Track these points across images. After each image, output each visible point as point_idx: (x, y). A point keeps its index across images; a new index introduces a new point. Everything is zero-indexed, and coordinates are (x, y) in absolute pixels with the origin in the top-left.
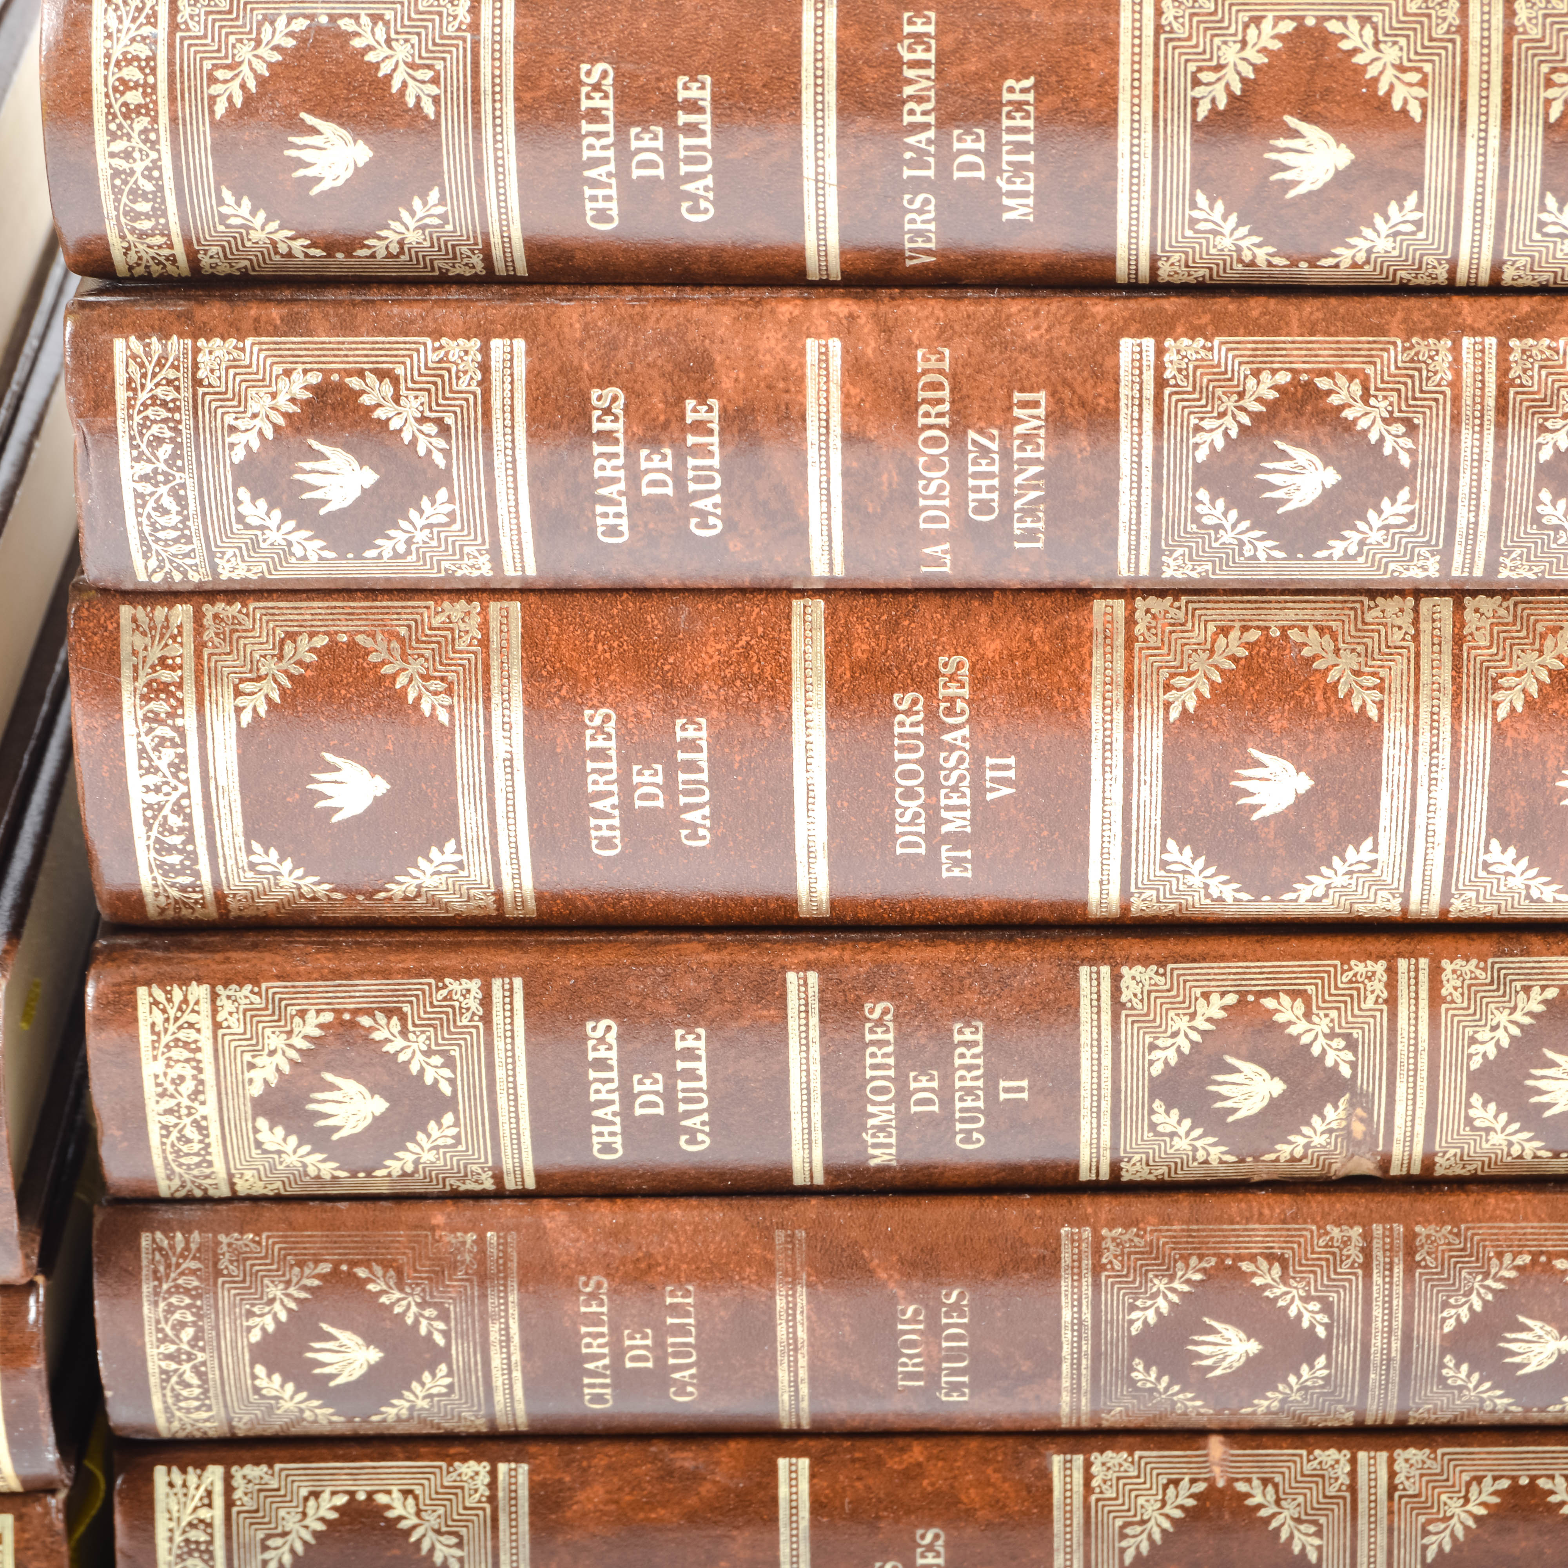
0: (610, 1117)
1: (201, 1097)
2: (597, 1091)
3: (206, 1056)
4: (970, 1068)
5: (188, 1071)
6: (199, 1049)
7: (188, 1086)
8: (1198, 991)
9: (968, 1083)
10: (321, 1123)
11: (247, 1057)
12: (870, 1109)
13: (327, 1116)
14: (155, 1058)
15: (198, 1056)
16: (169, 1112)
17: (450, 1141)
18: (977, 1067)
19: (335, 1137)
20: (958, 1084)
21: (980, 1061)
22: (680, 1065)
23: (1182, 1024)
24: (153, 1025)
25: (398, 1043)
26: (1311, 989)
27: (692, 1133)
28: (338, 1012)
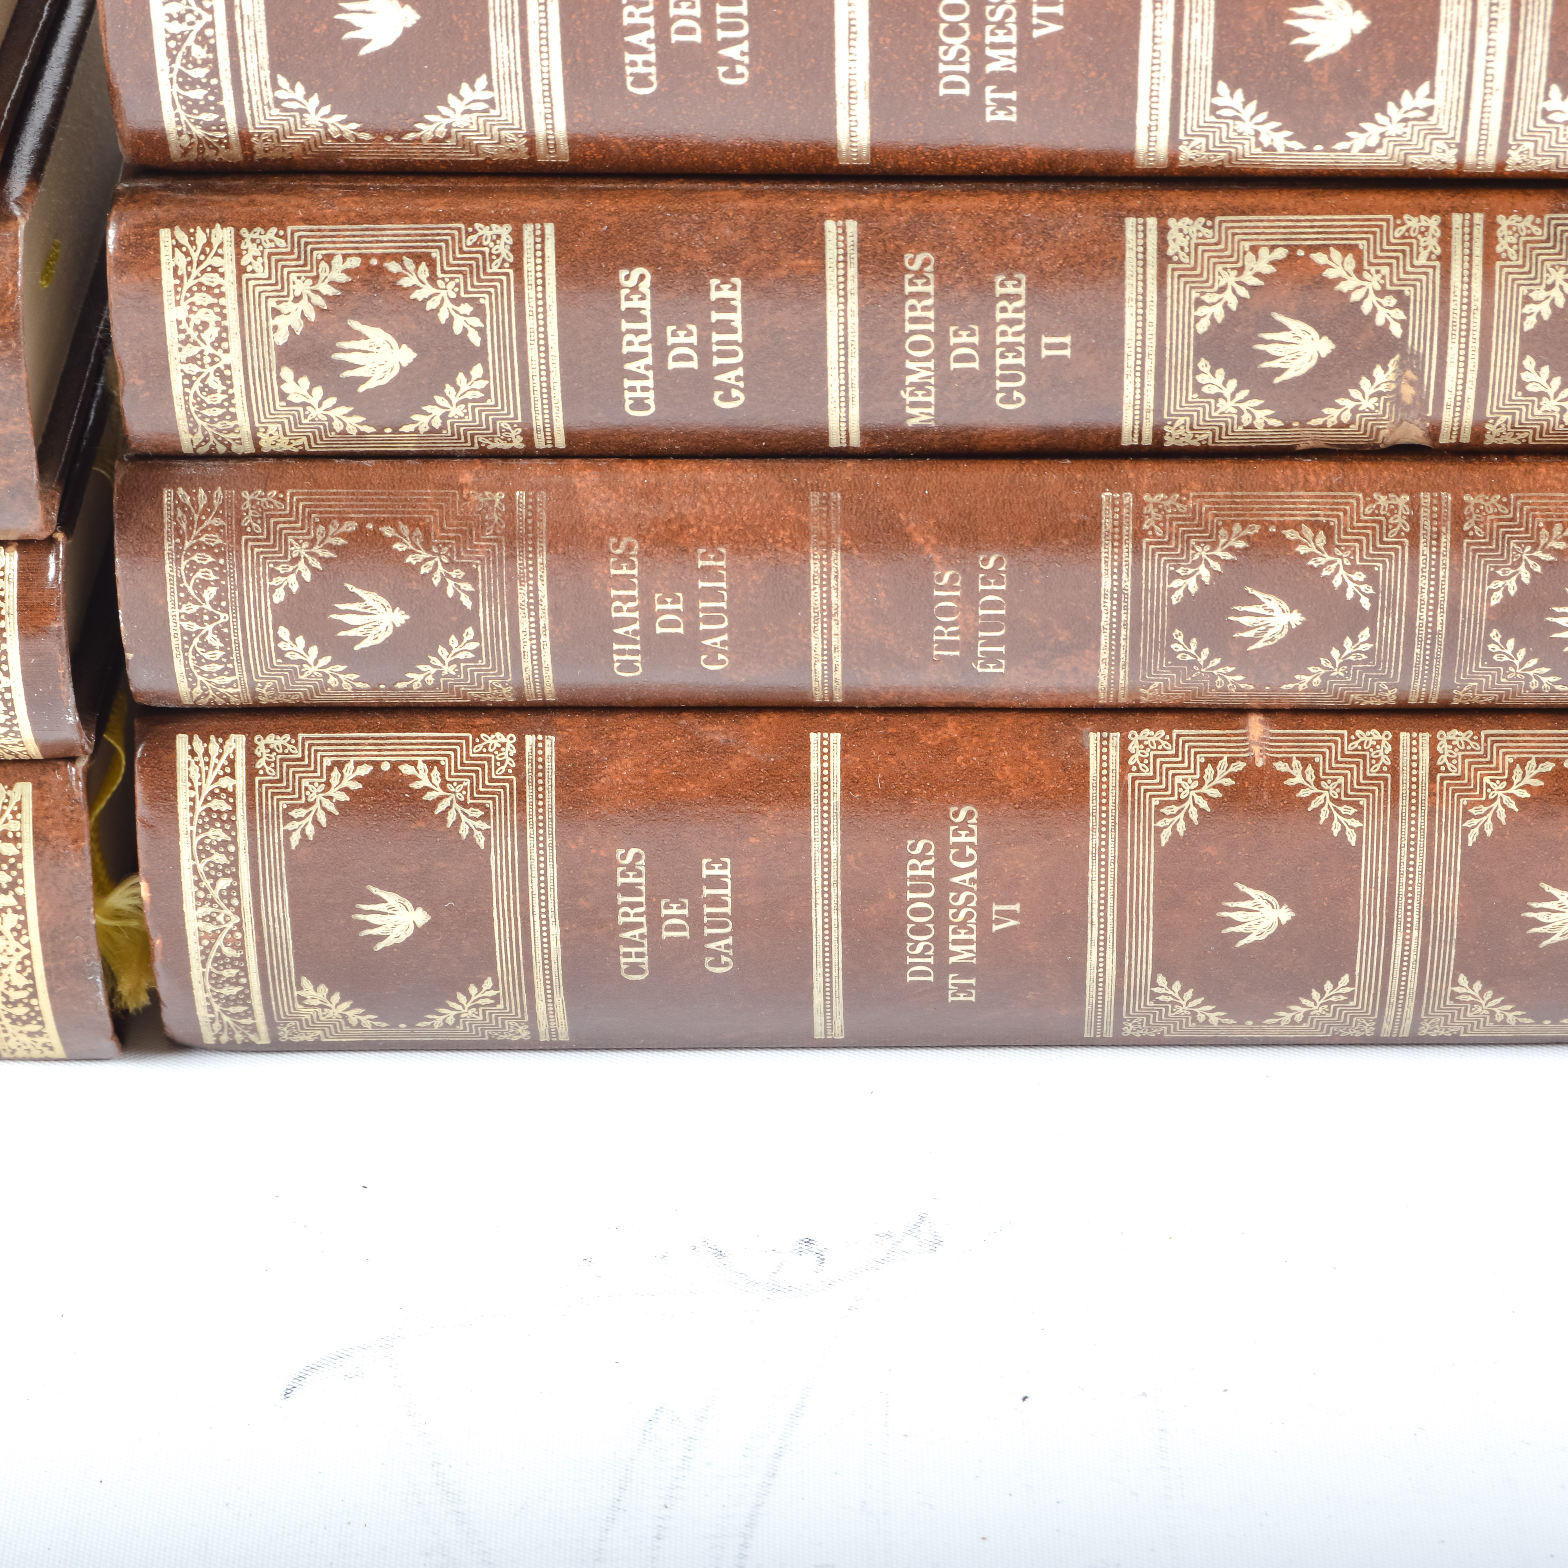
0: (642, 371)
1: (225, 345)
2: (630, 343)
3: (230, 302)
4: (1011, 323)
5: (212, 317)
6: (222, 295)
7: (212, 333)
8: (1247, 245)
9: (1010, 339)
10: (348, 374)
11: (272, 303)
12: (909, 365)
13: (354, 366)
14: (178, 303)
15: (222, 301)
16: (192, 360)
17: (479, 395)
18: (1018, 322)
19: (362, 389)
20: (999, 340)
21: (1022, 316)
22: (715, 316)
23: (1230, 279)
24: (176, 268)
25: (427, 290)
26: (1362, 244)
27: (726, 388)
28: (365, 257)
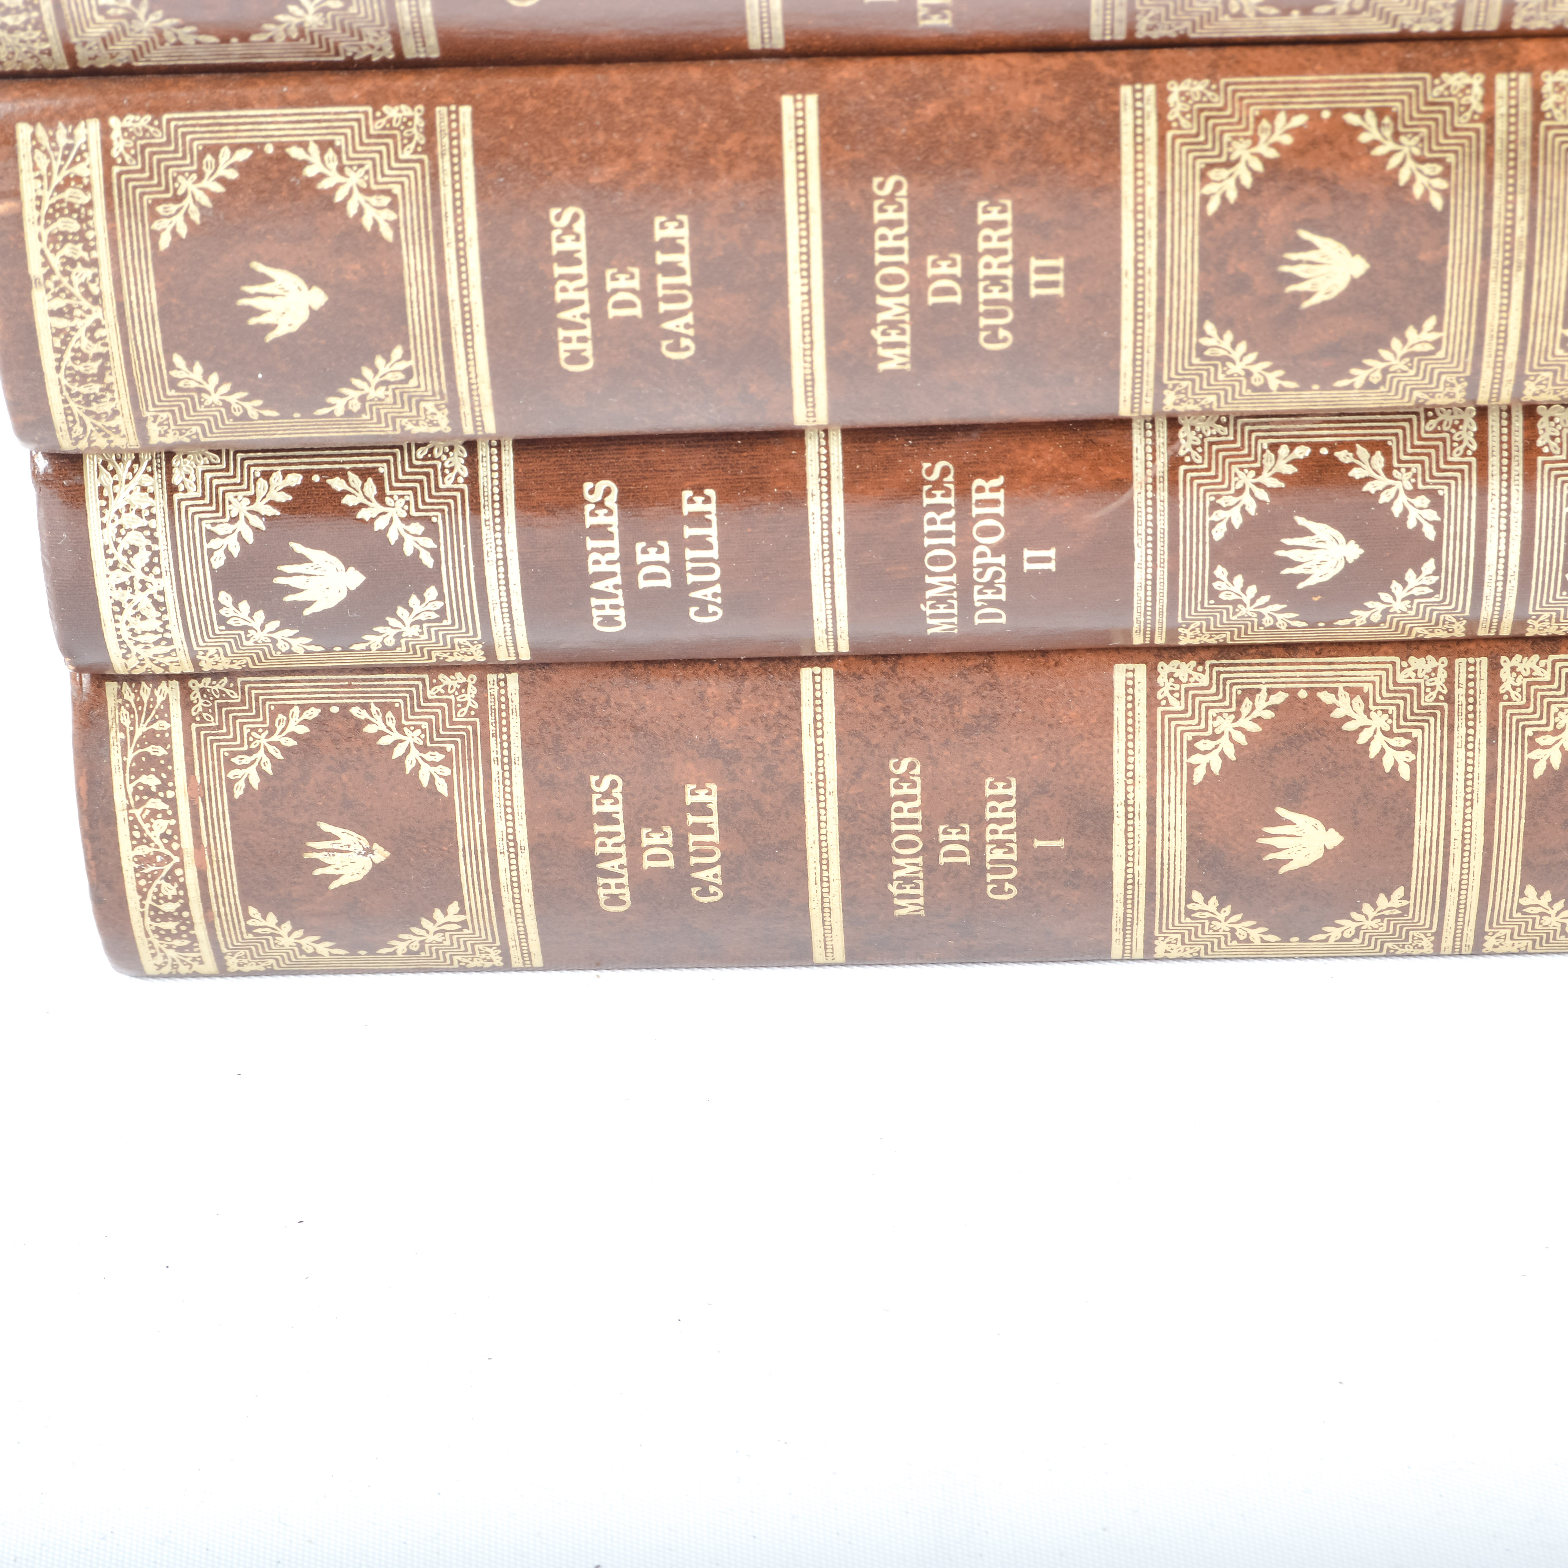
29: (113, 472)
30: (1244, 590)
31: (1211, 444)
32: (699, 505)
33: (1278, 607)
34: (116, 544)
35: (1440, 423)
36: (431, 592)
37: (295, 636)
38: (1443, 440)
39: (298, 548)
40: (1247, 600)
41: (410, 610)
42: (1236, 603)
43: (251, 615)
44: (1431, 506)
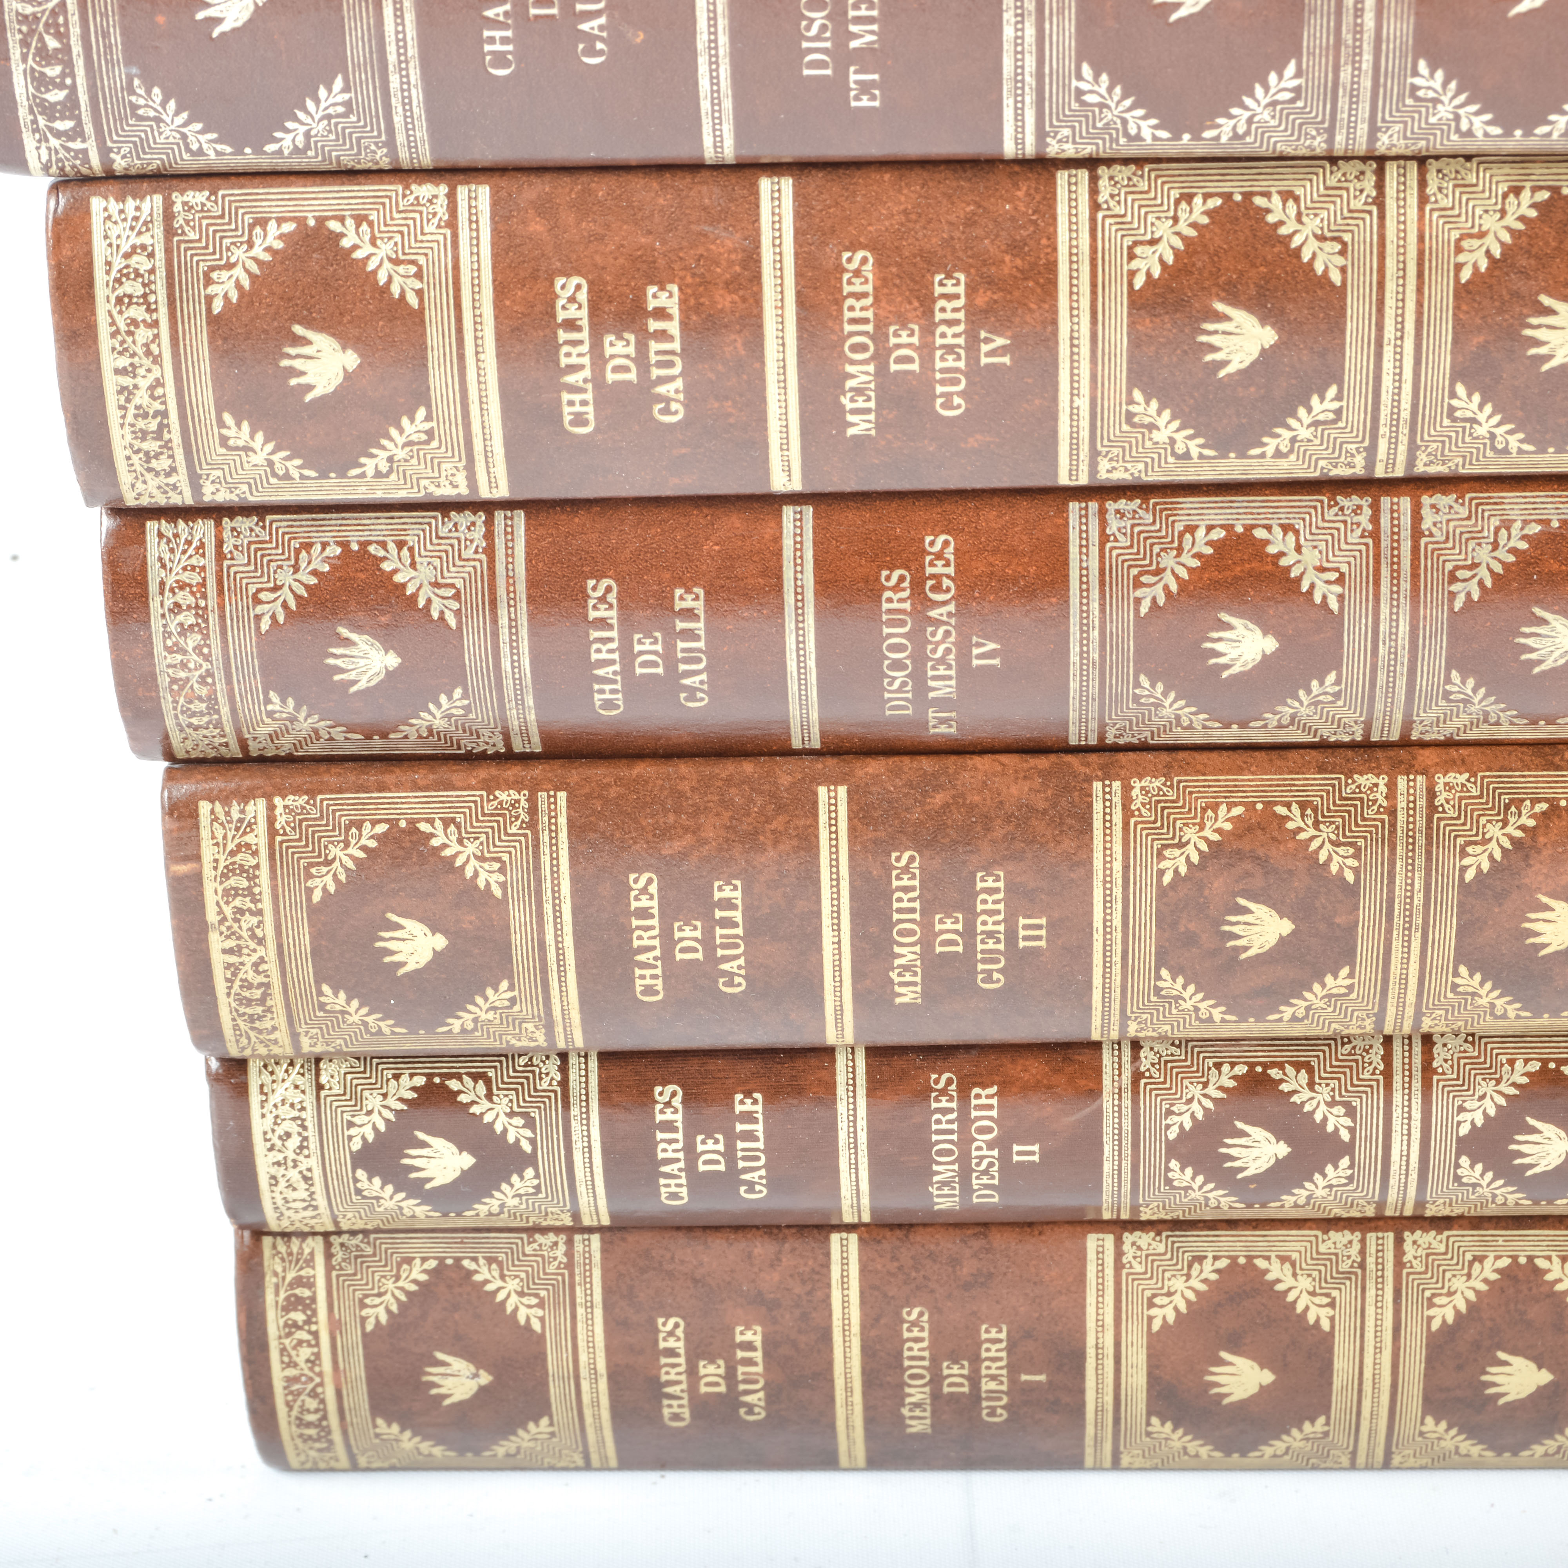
29: (272, 1073)
30: (1193, 1179)
31: (1166, 1062)
32: (748, 1106)
33: (1221, 1192)
34: (273, 1131)
35: (1354, 1048)
36: (529, 1172)
37: (418, 1205)
38: (1357, 1061)
39: (421, 1135)
40: (1196, 1186)
41: (512, 1186)
42: (1186, 1189)
43: (382, 1188)
44: (1345, 1115)
